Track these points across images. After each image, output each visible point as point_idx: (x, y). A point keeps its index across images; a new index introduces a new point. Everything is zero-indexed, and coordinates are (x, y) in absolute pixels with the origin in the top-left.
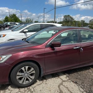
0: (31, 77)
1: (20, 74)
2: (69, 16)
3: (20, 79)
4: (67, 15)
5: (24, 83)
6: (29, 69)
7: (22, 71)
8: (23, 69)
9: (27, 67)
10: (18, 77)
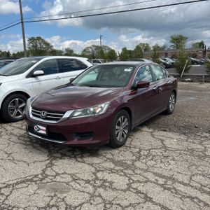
1: (118, 127)
2: (39, 38)
4: (35, 37)
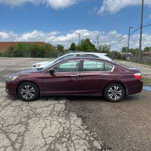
0: (32, 94)
1: (24, 90)
3: (24, 94)
5: (27, 98)
6: (30, 87)
7: (24, 88)
8: (26, 87)
9: (28, 86)
10: (22, 92)
